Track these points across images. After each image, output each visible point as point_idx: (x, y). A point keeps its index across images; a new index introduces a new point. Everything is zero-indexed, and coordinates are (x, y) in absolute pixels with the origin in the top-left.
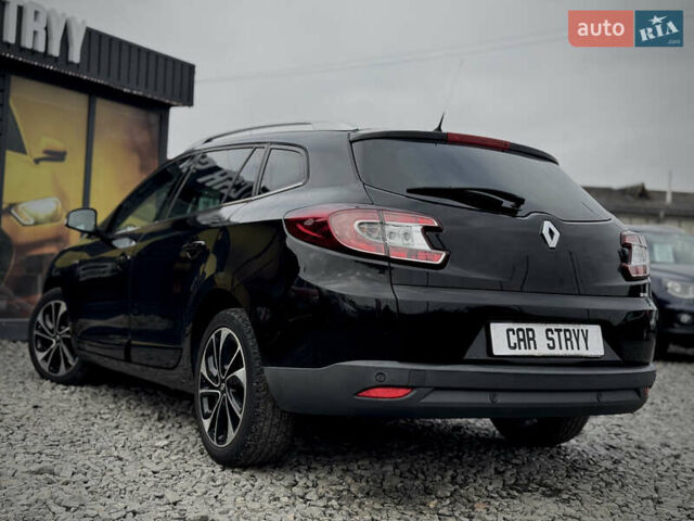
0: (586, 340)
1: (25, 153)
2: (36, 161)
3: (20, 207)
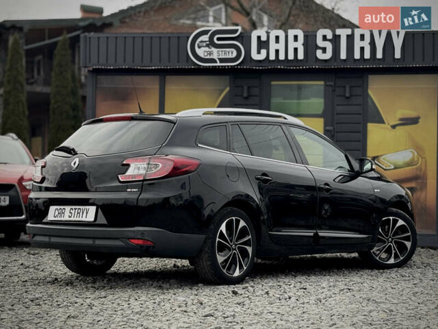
0: (87, 213)
1: (383, 122)
2: (394, 127)
3: (381, 159)
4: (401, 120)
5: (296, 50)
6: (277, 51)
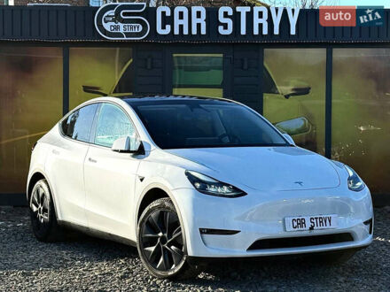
1: (278, 93)
2: (287, 97)
4: (293, 90)
5: (199, 25)
6: (181, 27)
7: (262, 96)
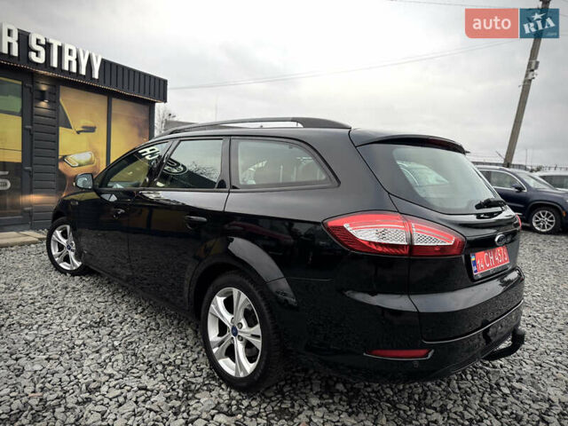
1: (71, 128)
2: (78, 132)
3: (69, 157)
4: (83, 127)
5: (10, 45)
7: (58, 130)
